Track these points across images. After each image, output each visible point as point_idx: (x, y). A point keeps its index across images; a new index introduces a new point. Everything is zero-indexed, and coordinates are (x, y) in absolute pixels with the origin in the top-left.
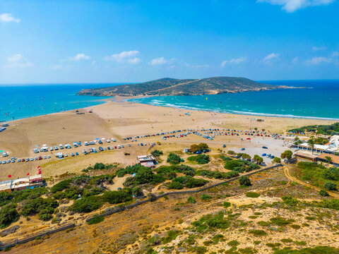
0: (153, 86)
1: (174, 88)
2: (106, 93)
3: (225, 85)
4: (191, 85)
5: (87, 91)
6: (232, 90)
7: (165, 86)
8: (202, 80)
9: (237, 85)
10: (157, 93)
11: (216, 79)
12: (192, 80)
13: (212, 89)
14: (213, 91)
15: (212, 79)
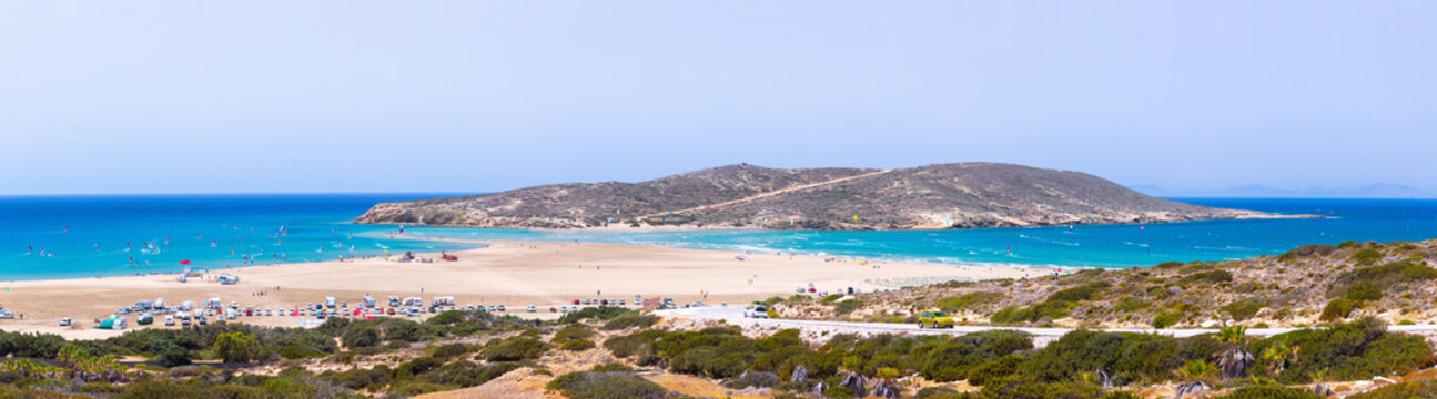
0: (675, 191)
1: (768, 203)
2: (474, 214)
3: (988, 195)
4: (844, 193)
5: (401, 208)
6: (1020, 214)
7: (731, 193)
8: (895, 174)
9: (1044, 197)
10: (691, 219)
11: (955, 169)
12: (851, 172)
13: (932, 206)
14: (936, 217)
15: (935, 169)
